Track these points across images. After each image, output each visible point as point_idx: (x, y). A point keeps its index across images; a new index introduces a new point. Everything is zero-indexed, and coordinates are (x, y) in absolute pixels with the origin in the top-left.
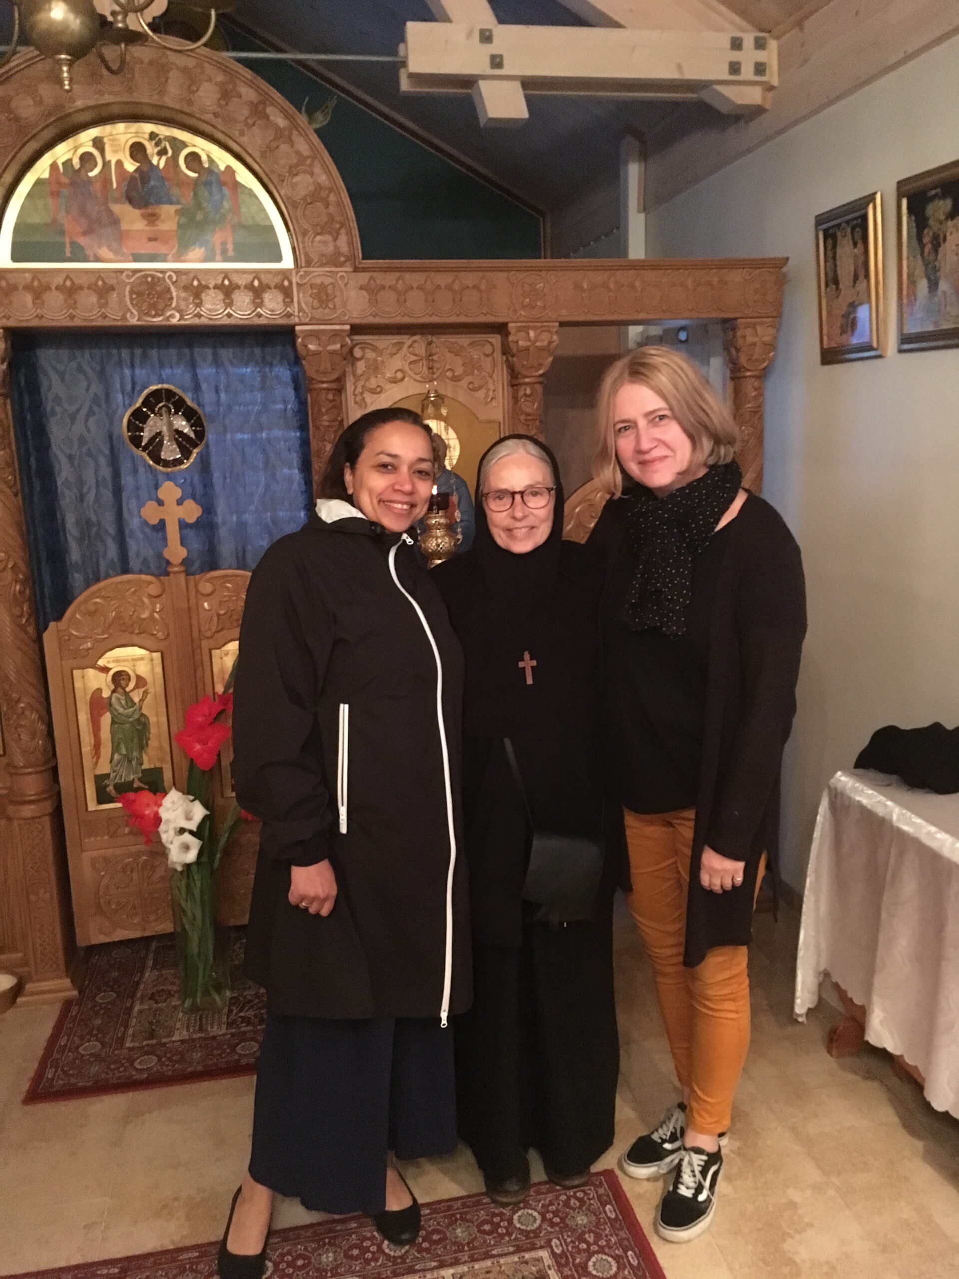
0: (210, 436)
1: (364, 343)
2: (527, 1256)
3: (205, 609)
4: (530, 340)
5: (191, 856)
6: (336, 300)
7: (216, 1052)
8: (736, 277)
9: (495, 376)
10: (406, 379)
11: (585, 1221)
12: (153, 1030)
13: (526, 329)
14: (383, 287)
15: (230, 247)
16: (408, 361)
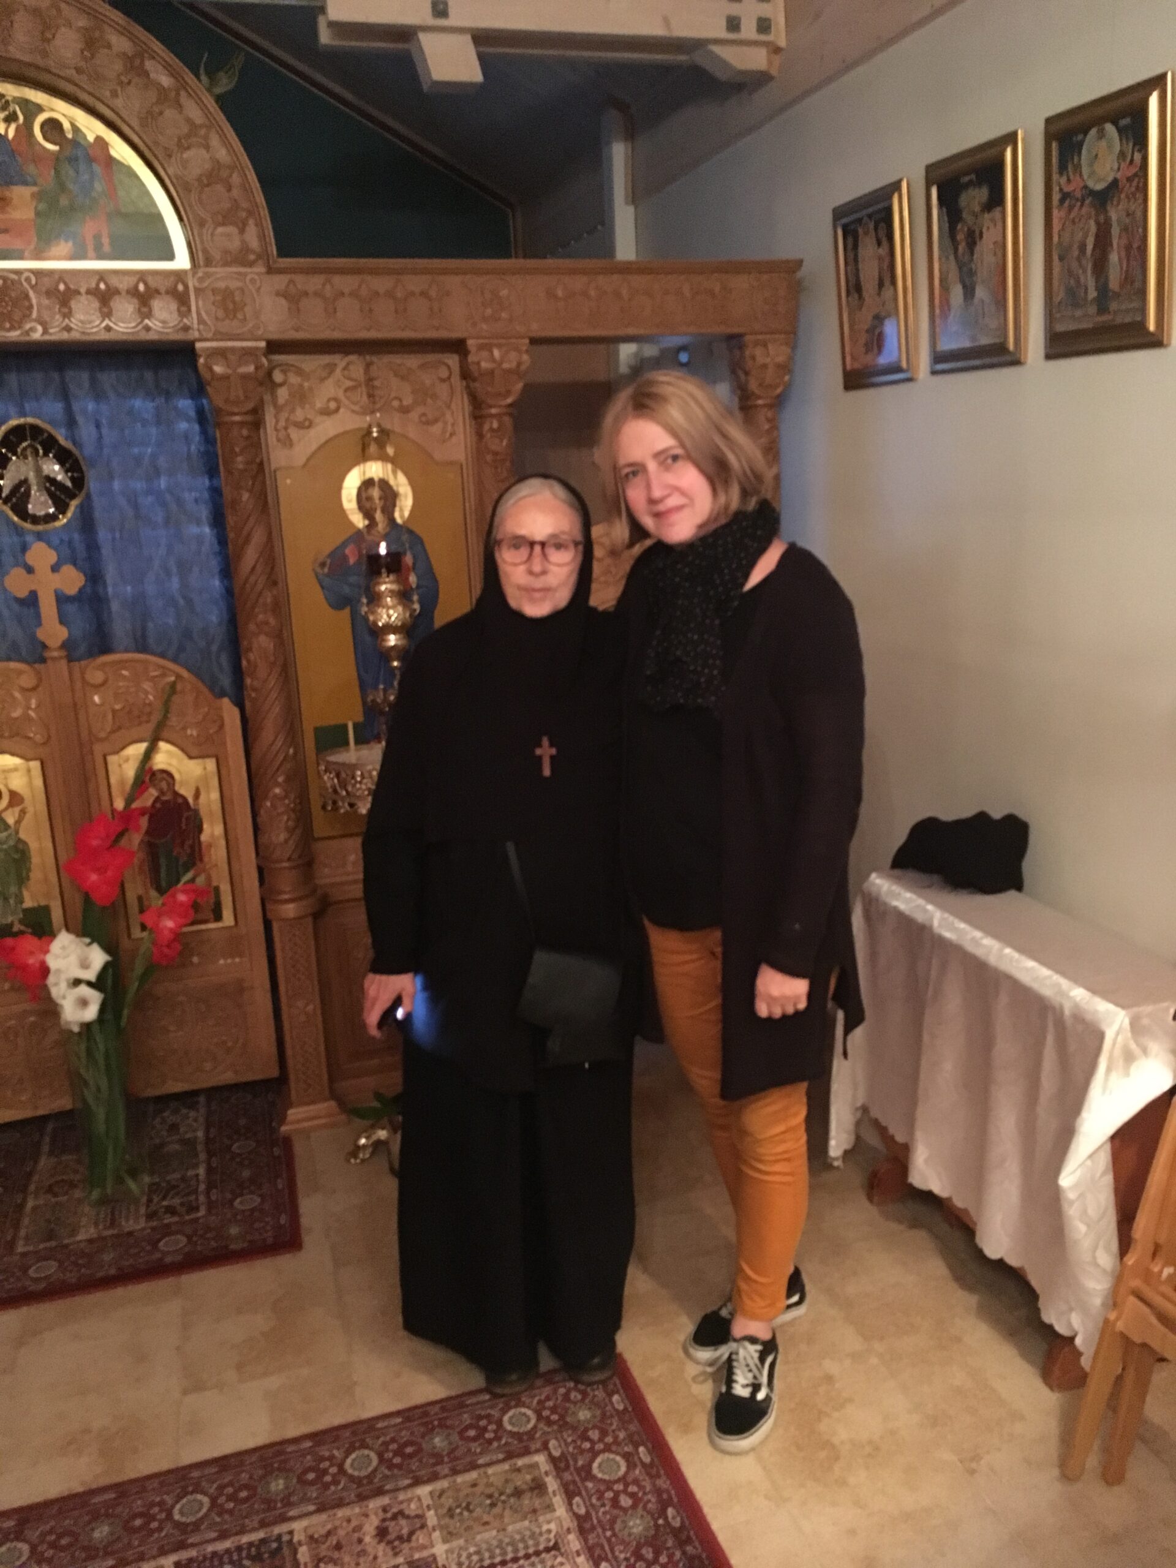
0: (92, 484)
1: (287, 364)
2: (520, 1462)
3: (97, 705)
4: (494, 360)
5: (91, 1013)
6: (247, 309)
7: (133, 1251)
8: (741, 283)
9: (453, 406)
10: (342, 410)
11: (589, 1416)
12: (52, 1230)
13: (489, 348)
14: (306, 294)
15: (105, 241)
16: (344, 387)
